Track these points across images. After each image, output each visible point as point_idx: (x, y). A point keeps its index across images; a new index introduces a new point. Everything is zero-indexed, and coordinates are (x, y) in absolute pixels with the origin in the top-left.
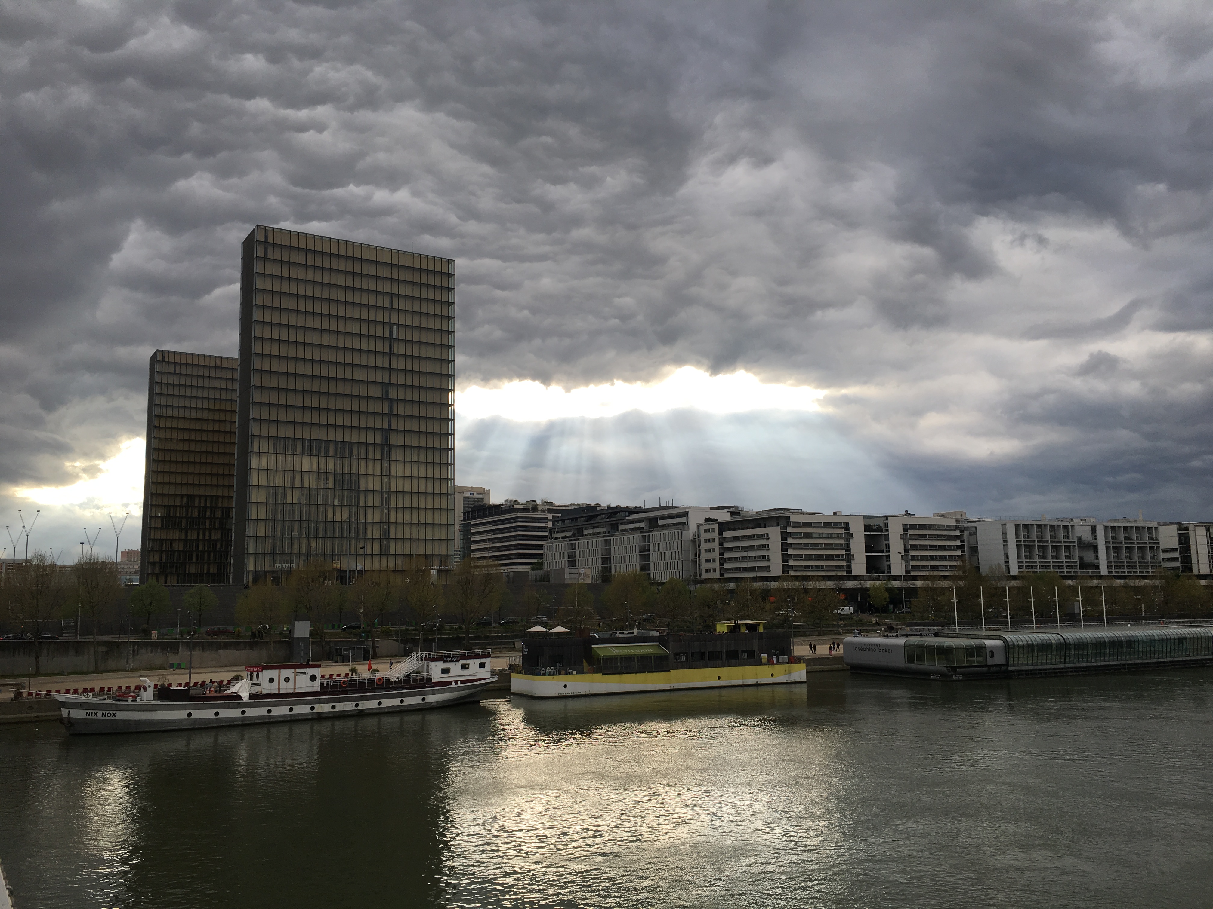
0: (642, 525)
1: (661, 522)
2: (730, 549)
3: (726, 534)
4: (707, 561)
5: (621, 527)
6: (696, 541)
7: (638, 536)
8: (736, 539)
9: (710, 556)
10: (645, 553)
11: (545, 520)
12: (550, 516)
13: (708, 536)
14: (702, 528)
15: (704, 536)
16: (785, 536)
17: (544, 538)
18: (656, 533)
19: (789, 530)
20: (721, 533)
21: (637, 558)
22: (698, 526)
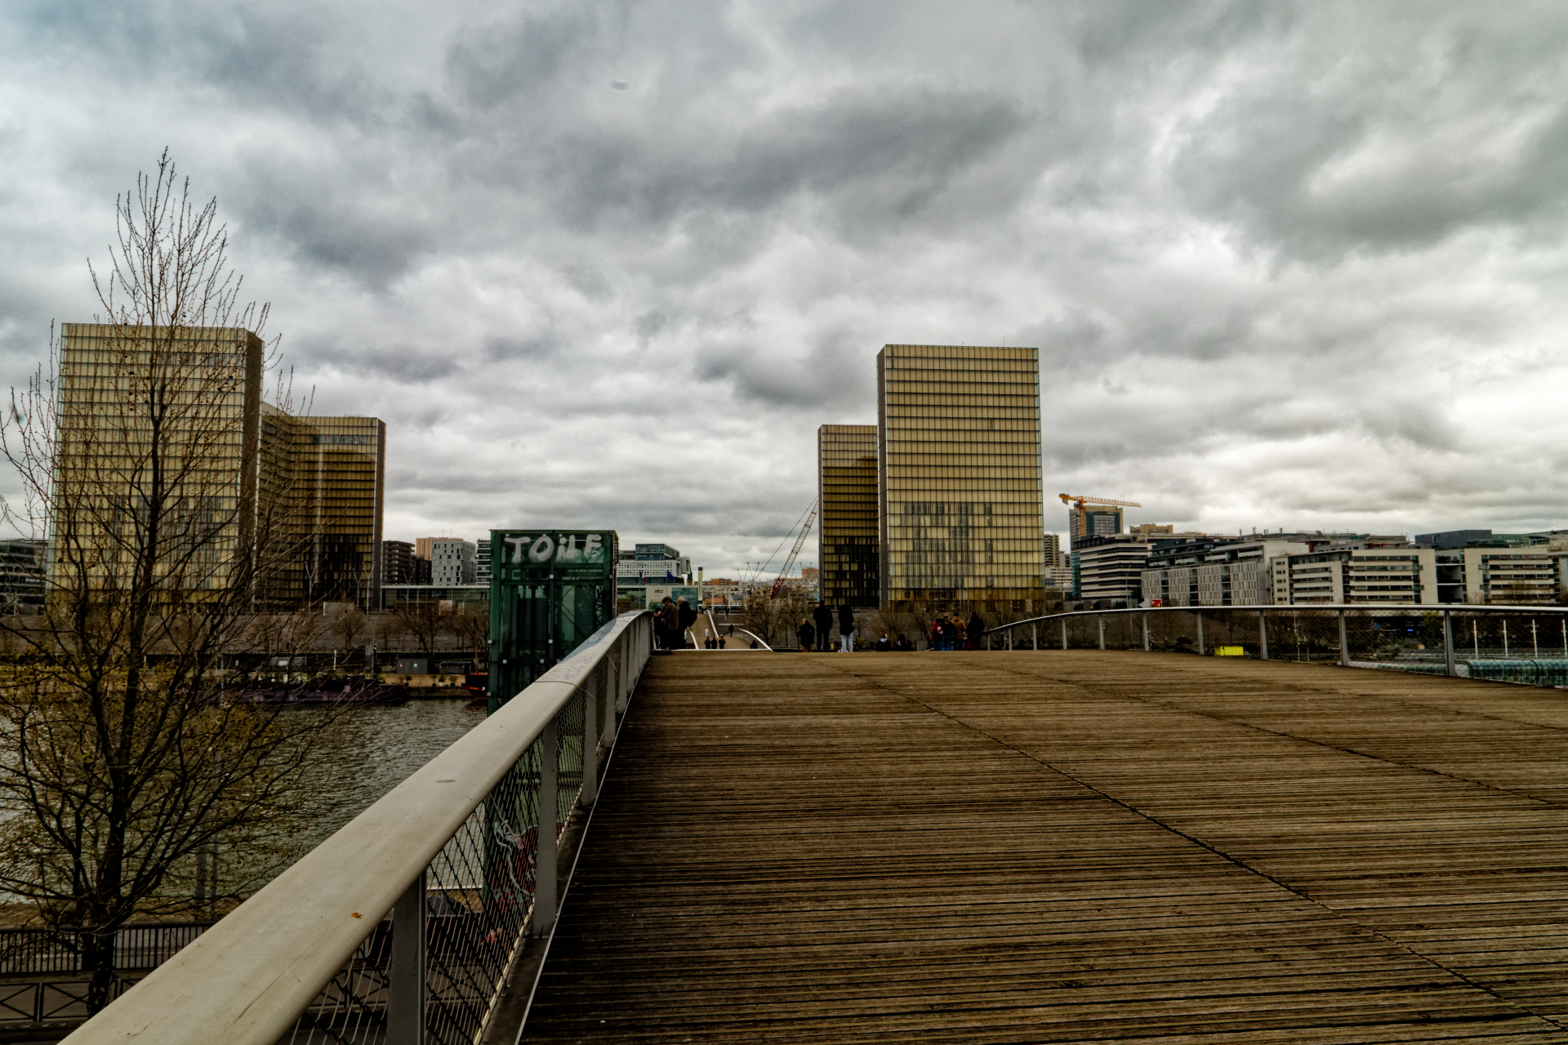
0: (1224, 557)
1: (1240, 555)
2: (1298, 581)
3: (1295, 567)
4: (1280, 590)
5: (1207, 558)
6: (1269, 571)
7: (1219, 566)
8: (1304, 571)
9: (1282, 586)
10: (1226, 581)
11: (1145, 549)
12: (1150, 546)
13: (1280, 568)
14: (1275, 561)
15: (1276, 568)
16: (1346, 569)
17: (1140, 566)
18: (1235, 565)
19: (1351, 564)
20: (1290, 566)
21: (1220, 586)
22: (1271, 559)
